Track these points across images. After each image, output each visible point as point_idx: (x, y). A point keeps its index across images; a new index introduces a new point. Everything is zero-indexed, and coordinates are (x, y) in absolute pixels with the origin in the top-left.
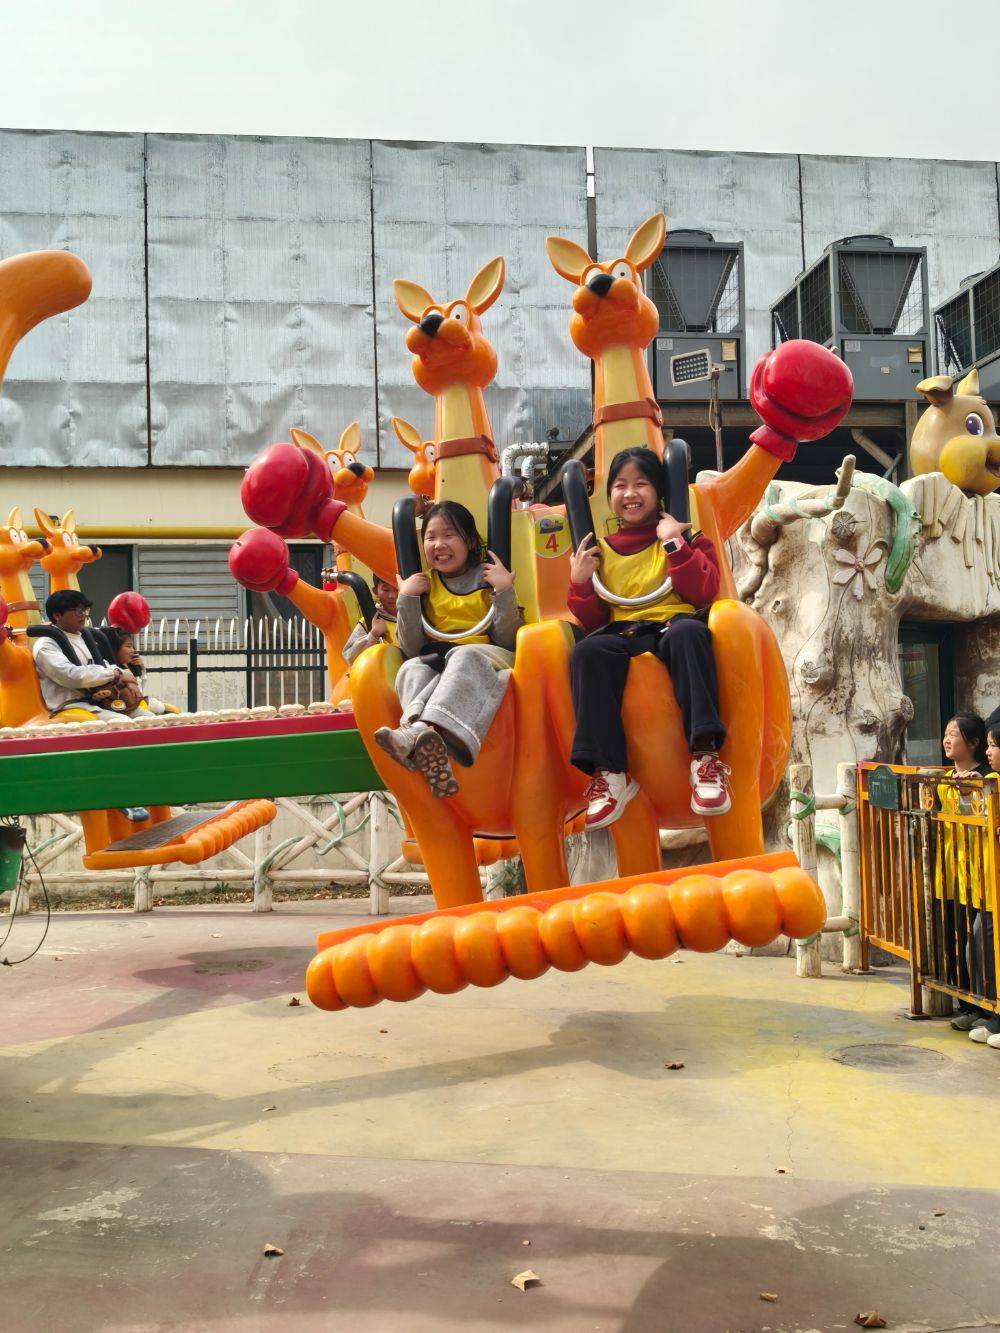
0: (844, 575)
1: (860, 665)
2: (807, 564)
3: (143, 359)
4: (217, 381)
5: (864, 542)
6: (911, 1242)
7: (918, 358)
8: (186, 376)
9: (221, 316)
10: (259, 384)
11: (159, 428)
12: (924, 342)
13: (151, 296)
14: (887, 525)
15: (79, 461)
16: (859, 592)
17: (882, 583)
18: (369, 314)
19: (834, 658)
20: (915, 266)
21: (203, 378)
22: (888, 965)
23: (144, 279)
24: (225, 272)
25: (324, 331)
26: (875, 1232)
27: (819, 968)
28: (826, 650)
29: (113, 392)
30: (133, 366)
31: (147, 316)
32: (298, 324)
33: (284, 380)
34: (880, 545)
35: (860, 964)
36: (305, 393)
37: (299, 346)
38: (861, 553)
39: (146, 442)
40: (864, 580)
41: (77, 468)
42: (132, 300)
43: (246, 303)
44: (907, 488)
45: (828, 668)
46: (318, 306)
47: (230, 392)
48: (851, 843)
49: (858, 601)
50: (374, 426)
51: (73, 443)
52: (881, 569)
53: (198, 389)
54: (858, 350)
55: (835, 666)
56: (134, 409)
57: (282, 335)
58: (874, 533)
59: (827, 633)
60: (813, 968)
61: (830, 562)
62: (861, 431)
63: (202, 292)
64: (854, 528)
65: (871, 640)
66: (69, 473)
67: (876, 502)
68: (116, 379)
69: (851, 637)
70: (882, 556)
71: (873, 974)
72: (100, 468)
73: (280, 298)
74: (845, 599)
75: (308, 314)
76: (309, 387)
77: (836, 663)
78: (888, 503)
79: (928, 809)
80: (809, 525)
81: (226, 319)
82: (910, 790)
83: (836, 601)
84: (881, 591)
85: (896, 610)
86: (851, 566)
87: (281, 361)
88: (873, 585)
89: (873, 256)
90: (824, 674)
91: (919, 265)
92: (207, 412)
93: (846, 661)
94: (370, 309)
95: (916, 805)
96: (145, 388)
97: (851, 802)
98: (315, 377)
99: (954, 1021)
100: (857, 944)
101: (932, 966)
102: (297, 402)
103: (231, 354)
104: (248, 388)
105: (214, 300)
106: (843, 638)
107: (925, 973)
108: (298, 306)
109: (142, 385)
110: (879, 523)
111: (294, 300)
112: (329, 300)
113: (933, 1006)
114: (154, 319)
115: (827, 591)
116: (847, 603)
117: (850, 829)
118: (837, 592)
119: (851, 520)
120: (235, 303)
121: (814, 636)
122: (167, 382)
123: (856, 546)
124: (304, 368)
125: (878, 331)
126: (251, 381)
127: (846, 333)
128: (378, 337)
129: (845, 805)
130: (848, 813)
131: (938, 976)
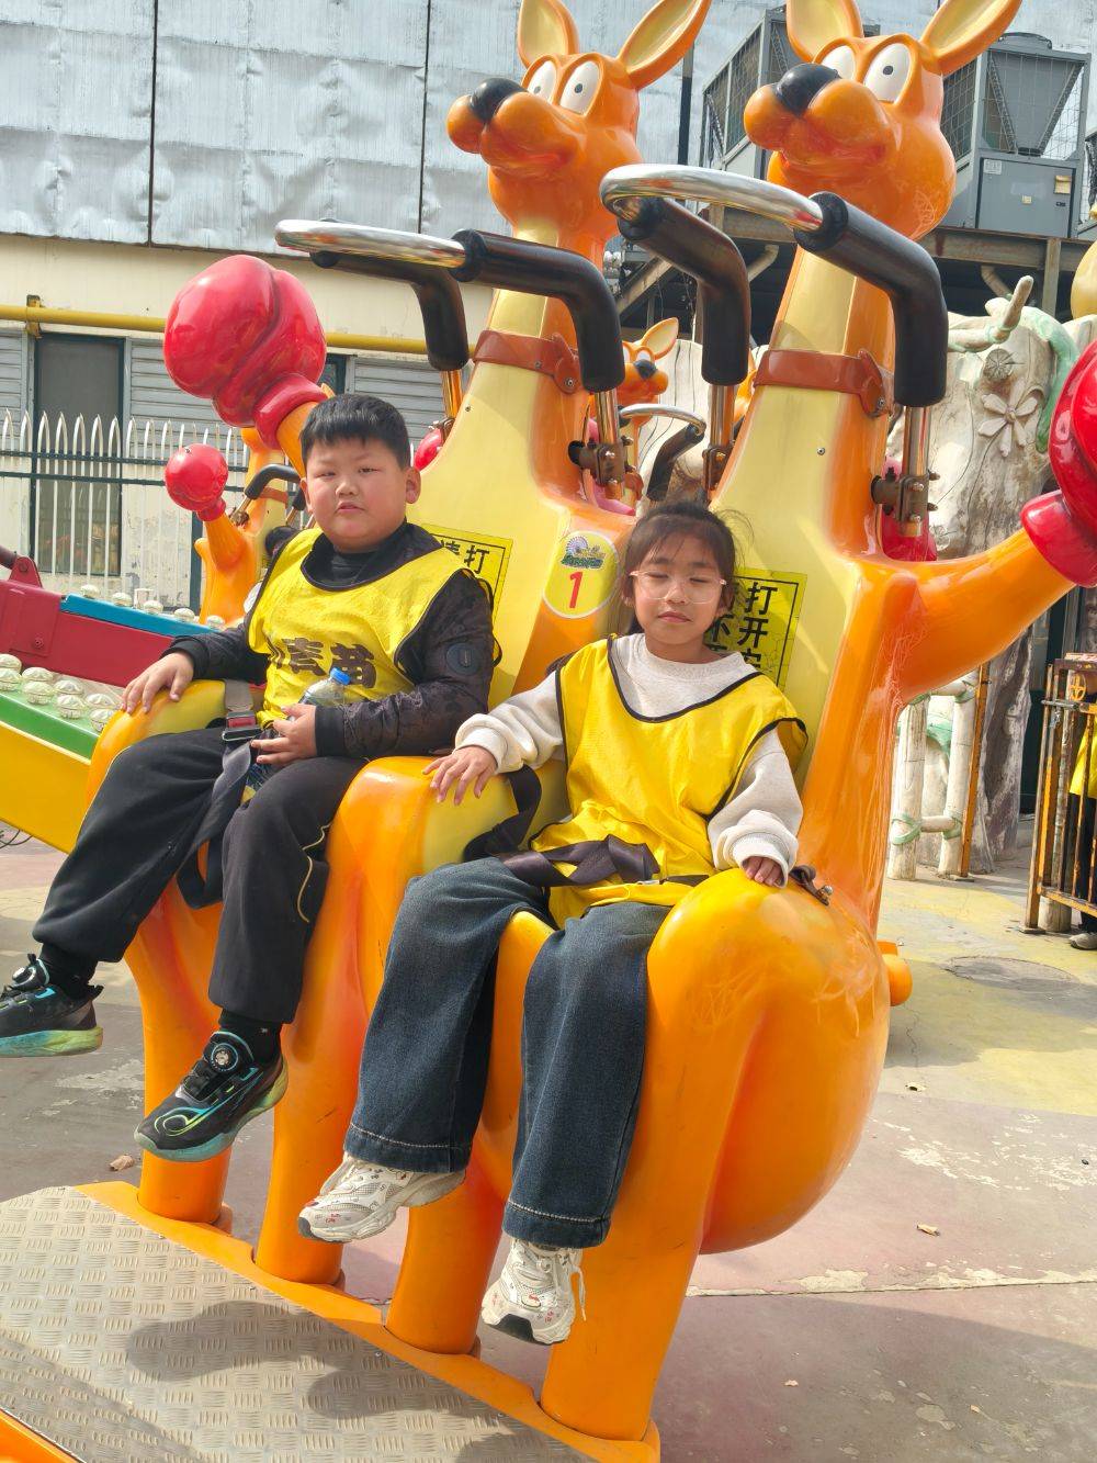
0: (991, 426)
1: (995, 534)
2: (950, 408)
3: (147, 111)
4: (232, 145)
5: (1019, 389)
6: (1076, 1177)
7: (1065, 189)
8: (198, 136)
9: (243, 67)
10: (283, 153)
11: (163, 198)
12: (1074, 170)
13: (161, 33)
14: (1046, 370)
15: (66, 232)
16: (1006, 448)
17: (1032, 439)
18: (420, 78)
19: (969, 522)
20: (1076, 74)
21: (218, 141)
22: (986, 873)
23: (152, 13)
24: (250, 11)
25: (366, 95)
26: (1032, 1164)
27: (914, 871)
28: (960, 513)
29: (112, 150)
30: (134, 119)
31: (155, 58)
32: (334, 84)
33: (311, 152)
34: (1037, 393)
35: (959, 870)
36: (337, 169)
37: (334, 110)
38: (1013, 401)
39: (146, 214)
40: (1014, 434)
41: (64, 239)
42: (137, 38)
43: (274, 52)
44: (1072, 328)
45: (960, 534)
46: (360, 63)
47: (249, 160)
48: (965, 735)
49: (1004, 458)
50: (416, 217)
51: (60, 209)
52: (1032, 423)
53: (212, 153)
54: (999, 172)
55: (969, 533)
56: (135, 171)
57: (314, 95)
58: (1031, 379)
59: (964, 493)
60: (908, 870)
61: (977, 408)
62: (992, 269)
63: (222, 35)
64: (1011, 370)
65: (1011, 506)
66: (54, 244)
67: (1038, 341)
68: (114, 134)
69: (991, 499)
70: (1036, 407)
71: (972, 881)
72: (91, 241)
73: (314, 51)
74: (990, 454)
75: (345, 72)
76: (342, 162)
77: (969, 530)
78: (1050, 343)
79: (1076, 700)
80: (961, 362)
81: (249, 71)
82: (1057, 677)
83: (979, 456)
84: (1029, 449)
85: (1042, 472)
86: (1002, 415)
87: (310, 127)
88: (1022, 441)
89: (1030, 58)
90: (954, 541)
91: (1080, 76)
92: (221, 182)
93: (981, 528)
94: (421, 73)
95: (1062, 695)
96: (148, 148)
97: (970, 689)
98: (350, 149)
99: (1074, 938)
100: (957, 848)
101: (1056, 878)
102: (328, 179)
103: (252, 114)
104: (270, 158)
105: (236, 45)
106: (982, 500)
107: (1047, 883)
108: (335, 62)
109: (144, 143)
110: (1037, 367)
111: (330, 54)
112: (373, 57)
113: (1050, 921)
114: (163, 63)
115: (970, 443)
116: (992, 460)
117: (965, 721)
118: (981, 445)
119: (1006, 361)
120: (262, 52)
121: (948, 496)
122: (174, 143)
123: (1009, 392)
124: (338, 139)
125: (1023, 151)
126: (274, 149)
127: (986, 150)
128: (428, 107)
129: (963, 693)
130: (965, 702)
131: (1064, 887)
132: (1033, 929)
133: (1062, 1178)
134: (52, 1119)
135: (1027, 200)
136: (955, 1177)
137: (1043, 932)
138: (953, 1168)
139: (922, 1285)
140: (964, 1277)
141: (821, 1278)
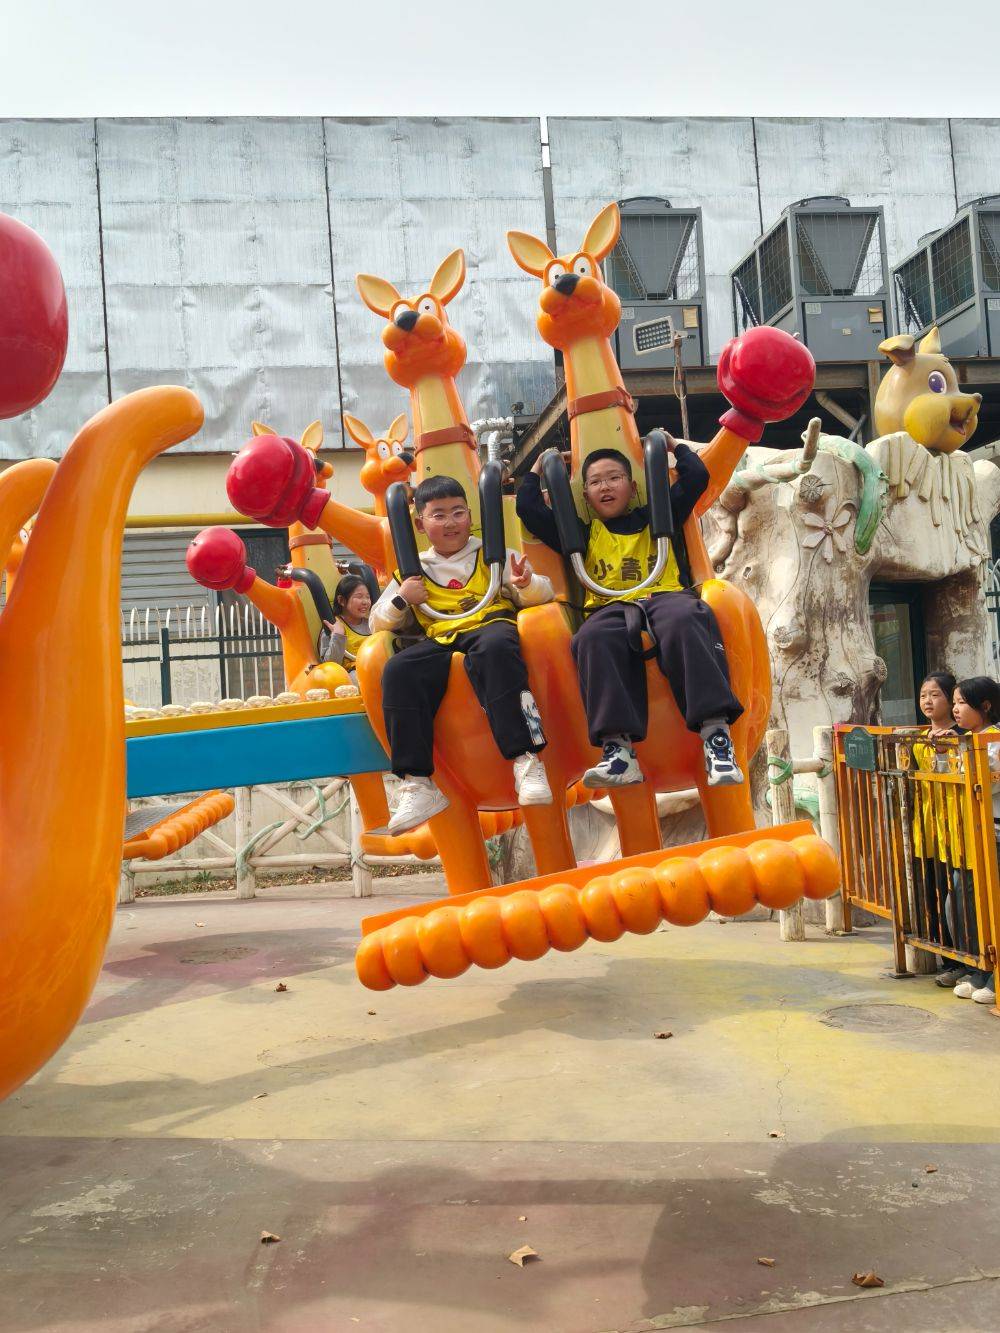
0: (813, 539)
1: (832, 628)
2: (777, 528)
3: (102, 347)
4: (177, 366)
5: (832, 505)
6: (905, 1200)
7: (879, 318)
8: (147, 362)
9: (180, 302)
10: (220, 368)
12: (884, 302)
13: (108, 282)
14: (854, 486)
15: (42, 453)
16: (829, 555)
17: (851, 545)
18: (328, 293)
19: (807, 621)
20: (873, 225)
21: (164, 364)
22: (870, 925)
23: (100, 267)
24: (181, 256)
25: (284, 313)
26: (868, 1192)
27: (803, 932)
28: (798, 614)
29: (73, 382)
30: (95, 354)
31: (104, 304)
32: (257, 306)
33: (245, 364)
34: (849, 507)
35: (844, 926)
36: (267, 376)
37: (259, 328)
38: (829, 516)
40: (834, 543)
42: (88, 288)
43: (204, 286)
44: (873, 449)
45: (801, 632)
46: (278, 287)
47: (191, 377)
48: (829, 806)
49: (829, 564)
50: (338, 407)
51: (35, 434)
52: (850, 530)
53: (159, 375)
54: (820, 312)
55: (808, 630)
56: (96, 398)
57: (241, 317)
58: (842, 496)
59: (798, 598)
60: (797, 932)
61: (799, 526)
62: (824, 394)
63: (161, 277)
64: (822, 491)
65: (842, 603)
67: (843, 463)
68: (76, 369)
69: (822, 600)
70: (850, 518)
71: (856, 935)
73: (238, 281)
74: (815, 563)
75: (265, 295)
76: (270, 369)
77: (808, 627)
78: (854, 464)
79: (905, 768)
80: (777, 490)
81: (184, 304)
82: (886, 750)
83: (806, 565)
84: (850, 553)
85: (865, 571)
86: (821, 529)
87: (241, 344)
88: (843, 548)
89: (831, 216)
90: (798, 638)
91: (876, 225)
93: (818, 624)
94: (329, 289)
95: (893, 765)
96: (105, 377)
97: (828, 765)
98: (277, 358)
99: (938, 978)
100: (840, 907)
101: (914, 925)
102: (259, 384)
103: (190, 339)
104: (209, 373)
105: (171, 284)
106: (815, 602)
107: (908, 932)
108: (256, 288)
109: (102, 373)
110: (846, 485)
111: (252, 282)
112: (287, 280)
113: (917, 964)
114: (112, 306)
115: (797, 554)
116: (818, 567)
117: (828, 792)
118: (808, 554)
119: (818, 484)
120: (193, 288)
121: (786, 601)
122: (127, 370)
123: (824, 508)
124: (264, 351)
125: (838, 292)
126: (213, 365)
127: (806, 296)
128: (338, 316)
129: (822, 769)
130: (825, 776)
131: (921, 934)
132: (902, 974)
133: (893, 1203)
134: (25, 1246)
135: (847, 331)
136: (799, 1212)
137: (912, 976)
138: (798, 1205)
139: (755, 1312)
140: (793, 1300)
141: (668, 1316)
